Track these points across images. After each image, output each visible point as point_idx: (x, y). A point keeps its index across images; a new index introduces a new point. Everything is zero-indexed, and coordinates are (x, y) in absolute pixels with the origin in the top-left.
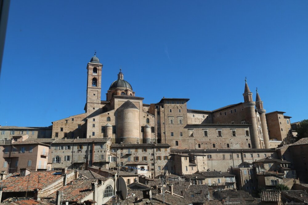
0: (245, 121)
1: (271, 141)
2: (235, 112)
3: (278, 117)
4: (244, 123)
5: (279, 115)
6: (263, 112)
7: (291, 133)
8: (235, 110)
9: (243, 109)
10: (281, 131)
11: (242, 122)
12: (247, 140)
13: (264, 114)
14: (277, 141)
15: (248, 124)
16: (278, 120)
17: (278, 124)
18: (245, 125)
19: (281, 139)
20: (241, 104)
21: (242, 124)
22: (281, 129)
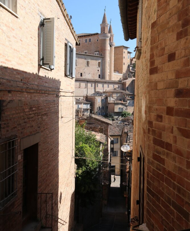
0: (98, 52)
1: (114, 74)
2: (90, 41)
3: (123, 52)
4: (97, 54)
5: (124, 50)
6: (113, 45)
7: (129, 68)
8: (90, 39)
9: (98, 40)
10: (123, 64)
11: (95, 53)
12: (98, 71)
13: (113, 47)
14: (119, 74)
15: (101, 56)
16: (122, 54)
17: (122, 58)
18: (97, 56)
19: (122, 72)
20: (97, 34)
21: (95, 55)
22: (123, 63)
